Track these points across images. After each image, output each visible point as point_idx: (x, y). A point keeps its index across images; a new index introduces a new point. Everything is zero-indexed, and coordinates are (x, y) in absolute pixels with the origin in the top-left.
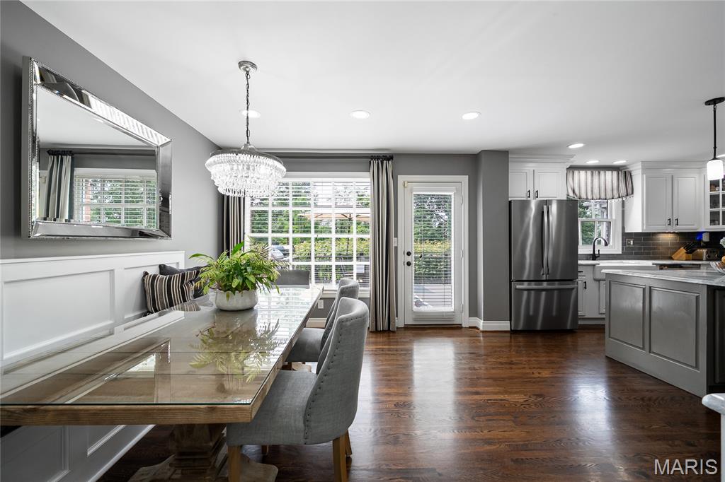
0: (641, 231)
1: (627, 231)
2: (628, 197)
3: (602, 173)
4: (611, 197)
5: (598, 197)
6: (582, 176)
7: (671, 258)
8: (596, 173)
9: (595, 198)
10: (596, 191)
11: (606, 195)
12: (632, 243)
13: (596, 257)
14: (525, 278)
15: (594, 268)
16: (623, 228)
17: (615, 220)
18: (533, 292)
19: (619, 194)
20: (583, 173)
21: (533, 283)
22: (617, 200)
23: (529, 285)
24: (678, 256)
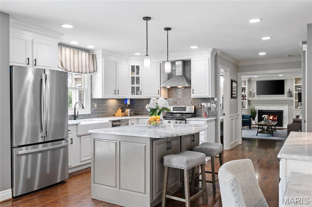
0: (101, 98)
1: (94, 97)
2: (95, 73)
3: (80, 52)
4: (85, 72)
5: (77, 71)
6: (67, 52)
7: (114, 116)
8: (76, 51)
9: (75, 71)
10: (76, 66)
11: (82, 70)
12: (96, 106)
13: (76, 117)
14: (23, 144)
15: (77, 127)
16: (91, 95)
17: (87, 89)
18: (30, 156)
19: (90, 70)
20: (68, 50)
21: (30, 147)
22: (88, 74)
23: (27, 149)
24: (118, 114)
